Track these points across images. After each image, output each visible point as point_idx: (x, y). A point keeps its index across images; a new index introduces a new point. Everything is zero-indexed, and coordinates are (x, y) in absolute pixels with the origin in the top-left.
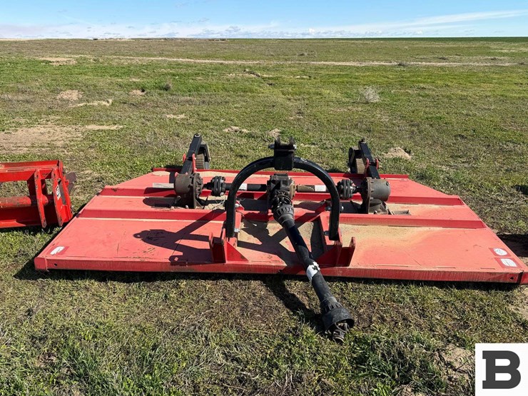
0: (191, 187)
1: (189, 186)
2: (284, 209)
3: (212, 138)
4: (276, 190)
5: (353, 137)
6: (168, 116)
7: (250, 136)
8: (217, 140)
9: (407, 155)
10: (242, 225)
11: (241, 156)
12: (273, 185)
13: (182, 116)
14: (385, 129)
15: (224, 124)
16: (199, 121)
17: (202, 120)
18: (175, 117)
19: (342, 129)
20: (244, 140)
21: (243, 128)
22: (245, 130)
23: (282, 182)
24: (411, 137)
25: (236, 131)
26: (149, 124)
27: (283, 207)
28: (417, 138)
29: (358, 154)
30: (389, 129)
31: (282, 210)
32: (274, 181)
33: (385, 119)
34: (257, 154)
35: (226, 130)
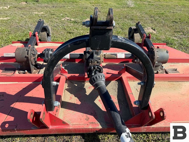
0: (27, 58)
1: (26, 57)
2: (98, 77)
3: (55, 23)
4: (90, 59)
5: (125, 22)
6: (35, 13)
7: (75, 22)
8: (57, 24)
9: (154, 31)
10: (66, 86)
11: (70, 33)
12: (88, 55)
13: (42, 13)
14: (139, 18)
15: (62, 16)
16: (50, 15)
17: (52, 14)
18: (38, 13)
19: (119, 18)
20: (72, 24)
21: (72, 18)
22: (72, 19)
23: (94, 53)
24: (152, 23)
25: (68, 20)
26: (24, 17)
27: (97, 75)
28: (155, 23)
29: (136, 31)
30: (141, 19)
31: (96, 77)
32: (88, 52)
33: (138, 14)
34: (79, 31)
35: (63, 19)
